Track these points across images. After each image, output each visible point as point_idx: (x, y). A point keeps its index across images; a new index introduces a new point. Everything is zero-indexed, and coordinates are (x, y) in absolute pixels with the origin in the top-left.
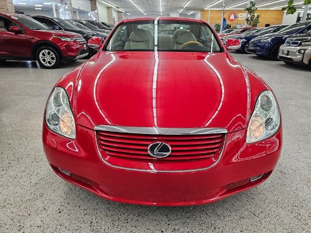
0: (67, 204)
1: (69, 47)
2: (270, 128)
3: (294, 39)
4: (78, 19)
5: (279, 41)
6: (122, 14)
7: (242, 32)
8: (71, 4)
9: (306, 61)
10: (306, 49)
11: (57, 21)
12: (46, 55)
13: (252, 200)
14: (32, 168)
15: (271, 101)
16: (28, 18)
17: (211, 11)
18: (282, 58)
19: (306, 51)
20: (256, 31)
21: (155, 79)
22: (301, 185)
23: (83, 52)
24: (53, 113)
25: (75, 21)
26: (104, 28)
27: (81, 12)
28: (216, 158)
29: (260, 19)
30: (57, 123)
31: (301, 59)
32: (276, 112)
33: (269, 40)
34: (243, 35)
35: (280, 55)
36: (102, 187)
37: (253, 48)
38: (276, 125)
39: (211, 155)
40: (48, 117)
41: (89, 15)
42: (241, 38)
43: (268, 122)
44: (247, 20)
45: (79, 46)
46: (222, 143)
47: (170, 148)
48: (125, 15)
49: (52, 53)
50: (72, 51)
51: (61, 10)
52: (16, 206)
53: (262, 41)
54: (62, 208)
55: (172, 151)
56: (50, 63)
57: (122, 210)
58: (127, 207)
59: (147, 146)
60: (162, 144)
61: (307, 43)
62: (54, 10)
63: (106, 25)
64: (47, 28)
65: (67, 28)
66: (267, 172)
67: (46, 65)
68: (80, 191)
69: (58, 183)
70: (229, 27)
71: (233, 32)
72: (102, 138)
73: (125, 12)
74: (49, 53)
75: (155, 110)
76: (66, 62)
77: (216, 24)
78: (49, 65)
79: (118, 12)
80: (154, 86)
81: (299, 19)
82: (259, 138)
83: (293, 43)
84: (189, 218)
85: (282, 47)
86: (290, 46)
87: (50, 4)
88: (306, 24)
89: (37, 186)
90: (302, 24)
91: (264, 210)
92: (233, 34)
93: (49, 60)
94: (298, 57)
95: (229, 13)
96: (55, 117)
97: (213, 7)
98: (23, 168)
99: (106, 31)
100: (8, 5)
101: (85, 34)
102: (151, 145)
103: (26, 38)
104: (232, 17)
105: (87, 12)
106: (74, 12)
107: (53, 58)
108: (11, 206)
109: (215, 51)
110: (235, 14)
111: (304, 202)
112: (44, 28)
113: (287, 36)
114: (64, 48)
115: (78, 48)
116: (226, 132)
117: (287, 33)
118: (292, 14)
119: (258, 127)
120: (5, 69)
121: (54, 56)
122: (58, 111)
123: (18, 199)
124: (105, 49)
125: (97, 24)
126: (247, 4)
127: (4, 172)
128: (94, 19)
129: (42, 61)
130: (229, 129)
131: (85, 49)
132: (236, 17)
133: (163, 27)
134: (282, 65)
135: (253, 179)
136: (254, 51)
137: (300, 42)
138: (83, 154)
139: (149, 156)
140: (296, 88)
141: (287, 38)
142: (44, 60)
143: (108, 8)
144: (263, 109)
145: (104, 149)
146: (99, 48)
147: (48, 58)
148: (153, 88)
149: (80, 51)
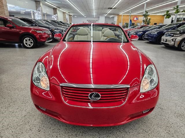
0: (43, 126)
1: (41, 36)
2: (153, 84)
3: (170, 33)
4: (46, 19)
5: (161, 34)
6: (72, 16)
7: (141, 28)
8: (42, 11)
9: (176, 45)
10: (176, 39)
11: (34, 21)
12: (28, 41)
13: (145, 124)
14: (22, 107)
15: (153, 70)
16: (17, 19)
17: (123, 15)
18: (163, 43)
19: (176, 40)
20: (149, 27)
21: (91, 57)
22: (171, 115)
23: (49, 39)
24: (36, 76)
25: (44, 20)
26: (61, 25)
27: (48, 15)
28: (124, 100)
29: (151, 21)
30: (39, 82)
31: (173, 44)
32: (156, 76)
33: (156, 33)
34: (141, 30)
35: (162, 41)
36: (63, 116)
37: (147, 37)
38: (156, 83)
39: (122, 99)
40: (33, 78)
41: (53, 17)
42: (140, 32)
43: (152, 81)
44: (144, 21)
45: (47, 36)
46: (127, 92)
47: (100, 95)
48: (73, 17)
49: (31, 40)
50: (43, 38)
51: (36, 14)
52: (14, 128)
53: (152, 33)
54: (40, 129)
55: (101, 97)
56: (30, 45)
57: (74, 130)
58: (76, 128)
59: (88, 94)
60: (96, 93)
61: (176, 35)
62: (32, 14)
63: (63, 23)
64: (29, 25)
65: (40, 25)
66: (152, 108)
67: (27, 46)
68: (50, 119)
69: (38, 115)
70: (133, 24)
71: (136, 27)
72: (64, 90)
73: (74, 15)
74: (29, 40)
75: (91, 75)
76: (39, 45)
77: (126, 23)
78: (29, 46)
79: (69, 15)
80: (91, 62)
81: (172, 21)
82: (147, 90)
83: (169, 35)
84: (110, 134)
85: (163, 37)
86: (167, 37)
87: (29, 10)
88: (176, 24)
89: (26, 117)
90: (174, 24)
91: (151, 129)
92: (135, 29)
93: (29, 44)
94: (172, 43)
95: (133, 17)
96: (38, 79)
97: (125, 13)
98: (17, 107)
99: (62, 26)
100: (5, 11)
101: (51, 28)
102: (90, 94)
103: (16, 31)
104: (135, 19)
105: (52, 15)
106: (44, 15)
107: (31, 43)
108: (11, 128)
109: (124, 42)
110: (137, 17)
111: (172, 124)
112: (27, 25)
113: (166, 31)
114: (38, 36)
115: (46, 37)
116: (129, 87)
117: (166, 29)
118: (169, 18)
119: (146, 84)
120: (3, 49)
121: (32, 41)
122: (40, 75)
123: (15, 124)
124: (64, 40)
125: (58, 23)
126: (143, 12)
127: (6, 109)
128: (56, 19)
129: (25, 44)
130: (131, 85)
131: (51, 37)
132: (137, 19)
133: (96, 28)
134: (163, 47)
135: (144, 112)
136: (147, 39)
137: (173, 34)
138: (54, 99)
139: (89, 99)
140: (170, 61)
141: (165, 32)
142: (26, 44)
143: (64, 13)
144: (149, 74)
145: (65, 96)
146: (61, 39)
147: (29, 43)
148: (90, 62)
149: (47, 39)
